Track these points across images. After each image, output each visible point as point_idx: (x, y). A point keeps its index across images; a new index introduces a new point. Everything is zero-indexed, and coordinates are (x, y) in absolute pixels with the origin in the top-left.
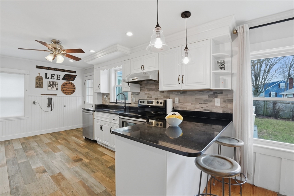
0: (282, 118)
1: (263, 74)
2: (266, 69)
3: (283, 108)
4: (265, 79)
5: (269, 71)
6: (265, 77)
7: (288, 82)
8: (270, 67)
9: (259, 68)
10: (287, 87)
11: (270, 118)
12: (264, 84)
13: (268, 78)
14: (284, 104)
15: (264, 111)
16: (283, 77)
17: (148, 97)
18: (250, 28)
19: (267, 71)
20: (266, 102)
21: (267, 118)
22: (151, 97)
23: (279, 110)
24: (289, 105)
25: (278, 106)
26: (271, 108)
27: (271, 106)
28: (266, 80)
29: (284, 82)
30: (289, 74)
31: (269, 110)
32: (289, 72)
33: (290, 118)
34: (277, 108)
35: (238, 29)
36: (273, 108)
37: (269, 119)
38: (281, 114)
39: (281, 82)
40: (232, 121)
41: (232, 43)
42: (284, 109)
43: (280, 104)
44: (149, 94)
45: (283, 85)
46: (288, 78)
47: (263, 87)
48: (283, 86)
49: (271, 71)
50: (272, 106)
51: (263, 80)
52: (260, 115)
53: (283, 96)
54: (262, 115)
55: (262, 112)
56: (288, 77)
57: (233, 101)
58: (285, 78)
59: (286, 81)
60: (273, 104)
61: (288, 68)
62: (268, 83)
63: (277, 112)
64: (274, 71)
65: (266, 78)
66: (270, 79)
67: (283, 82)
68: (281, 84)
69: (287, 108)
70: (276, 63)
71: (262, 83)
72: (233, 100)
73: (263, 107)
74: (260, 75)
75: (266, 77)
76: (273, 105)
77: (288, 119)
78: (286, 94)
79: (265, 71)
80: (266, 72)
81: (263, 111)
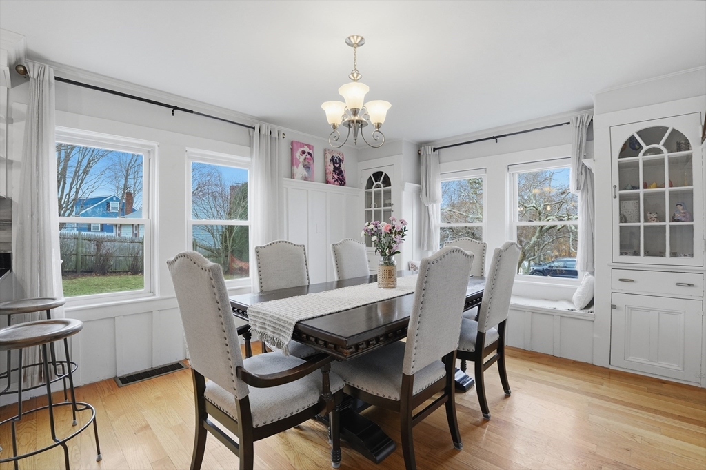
0: (114, 273)
1: (72, 175)
2: (80, 165)
3: (116, 250)
4: (77, 189)
5: (86, 172)
6: (77, 184)
7: (125, 201)
8: (89, 163)
9: (62, 159)
10: (122, 209)
11: (90, 275)
12: (74, 200)
13: (84, 187)
14: (116, 244)
15: (77, 261)
16: (114, 188)
18: (56, 78)
19: (82, 169)
20: (80, 241)
21: (84, 276)
23: (108, 256)
24: (126, 244)
25: (107, 248)
26: (92, 253)
27: (92, 249)
28: (80, 192)
29: (117, 200)
30: (125, 185)
31: (87, 257)
32: (126, 181)
33: (127, 270)
34: (104, 251)
35: (31, 69)
36: (97, 253)
37: (89, 277)
38: (112, 263)
39: (112, 199)
40: (11, 271)
41: (11, 90)
42: (117, 254)
43: (109, 243)
45: (114, 205)
46: (124, 192)
47: (72, 206)
48: (114, 208)
49: (92, 171)
50: (94, 249)
51: (74, 190)
52: (69, 271)
53: (114, 228)
54: (73, 271)
55: (71, 265)
56: (124, 190)
57: (11, 224)
58: (119, 192)
59: (120, 197)
60: (97, 245)
61: (125, 173)
62: (83, 197)
63: (104, 261)
64: (98, 173)
65: (80, 186)
66: (89, 191)
67: (114, 199)
68: (111, 202)
69: (122, 250)
70: (102, 156)
71: (69, 198)
72: (11, 221)
73: (74, 253)
74: (65, 176)
75: (82, 182)
76: (96, 247)
77: (125, 272)
78: (121, 225)
79: (79, 170)
80: (81, 172)
81: (74, 262)
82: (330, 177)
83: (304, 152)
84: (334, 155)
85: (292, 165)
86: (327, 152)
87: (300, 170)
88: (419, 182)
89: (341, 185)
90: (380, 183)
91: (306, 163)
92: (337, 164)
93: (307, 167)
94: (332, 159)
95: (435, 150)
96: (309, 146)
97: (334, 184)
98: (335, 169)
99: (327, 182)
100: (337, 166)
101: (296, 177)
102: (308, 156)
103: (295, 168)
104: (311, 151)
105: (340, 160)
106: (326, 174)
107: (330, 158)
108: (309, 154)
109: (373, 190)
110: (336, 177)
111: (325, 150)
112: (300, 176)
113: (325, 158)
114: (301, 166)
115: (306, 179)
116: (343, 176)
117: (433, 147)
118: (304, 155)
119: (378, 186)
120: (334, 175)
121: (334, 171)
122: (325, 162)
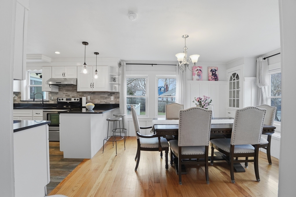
17: (66, 96)
18: (126, 64)
22: (69, 96)
35: (122, 63)
39: (162, 87)
40: (119, 108)
41: (119, 68)
44: (67, 94)
57: (119, 98)
82: (210, 78)
83: (198, 70)
84: (212, 69)
85: (193, 75)
86: (209, 68)
87: (196, 77)
88: (255, 76)
89: (216, 80)
90: (235, 78)
91: (199, 74)
92: (214, 72)
93: (199, 75)
94: (212, 70)
95: (264, 59)
96: (200, 67)
97: (212, 80)
98: (213, 74)
99: (209, 80)
100: (214, 73)
101: (194, 80)
102: (200, 71)
103: (193, 76)
104: (201, 69)
105: (216, 70)
106: (209, 77)
107: (210, 70)
108: (200, 70)
109: (232, 81)
110: (213, 77)
111: (208, 67)
112: (196, 79)
113: (208, 70)
114: (196, 76)
115: (198, 80)
116: (217, 77)
117: (263, 57)
118: (198, 71)
119: (234, 80)
120: (212, 77)
121: (212, 75)
122: (208, 72)
